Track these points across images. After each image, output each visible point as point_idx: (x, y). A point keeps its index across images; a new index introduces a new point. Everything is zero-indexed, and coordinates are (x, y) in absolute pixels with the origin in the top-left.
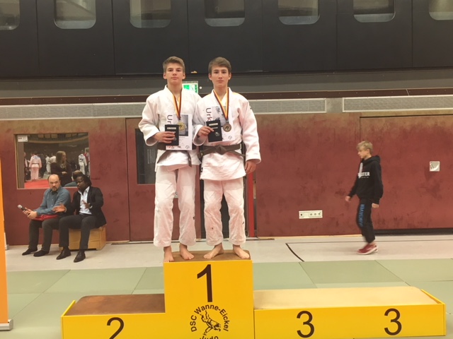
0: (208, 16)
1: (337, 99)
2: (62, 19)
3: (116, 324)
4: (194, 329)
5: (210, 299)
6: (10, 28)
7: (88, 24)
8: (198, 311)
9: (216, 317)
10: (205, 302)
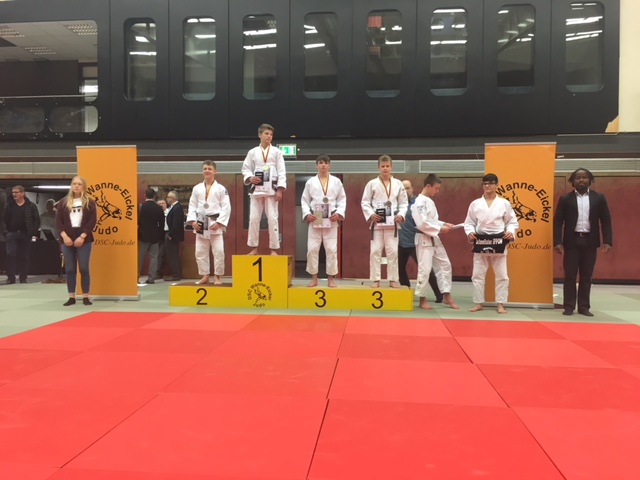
0: (306, 90)
1: (415, 162)
2: (189, 92)
3: (202, 293)
4: (250, 298)
5: (260, 280)
6: (149, 99)
7: (208, 96)
8: (252, 287)
9: (263, 291)
10: (257, 281)
